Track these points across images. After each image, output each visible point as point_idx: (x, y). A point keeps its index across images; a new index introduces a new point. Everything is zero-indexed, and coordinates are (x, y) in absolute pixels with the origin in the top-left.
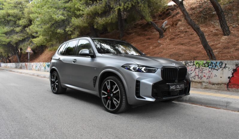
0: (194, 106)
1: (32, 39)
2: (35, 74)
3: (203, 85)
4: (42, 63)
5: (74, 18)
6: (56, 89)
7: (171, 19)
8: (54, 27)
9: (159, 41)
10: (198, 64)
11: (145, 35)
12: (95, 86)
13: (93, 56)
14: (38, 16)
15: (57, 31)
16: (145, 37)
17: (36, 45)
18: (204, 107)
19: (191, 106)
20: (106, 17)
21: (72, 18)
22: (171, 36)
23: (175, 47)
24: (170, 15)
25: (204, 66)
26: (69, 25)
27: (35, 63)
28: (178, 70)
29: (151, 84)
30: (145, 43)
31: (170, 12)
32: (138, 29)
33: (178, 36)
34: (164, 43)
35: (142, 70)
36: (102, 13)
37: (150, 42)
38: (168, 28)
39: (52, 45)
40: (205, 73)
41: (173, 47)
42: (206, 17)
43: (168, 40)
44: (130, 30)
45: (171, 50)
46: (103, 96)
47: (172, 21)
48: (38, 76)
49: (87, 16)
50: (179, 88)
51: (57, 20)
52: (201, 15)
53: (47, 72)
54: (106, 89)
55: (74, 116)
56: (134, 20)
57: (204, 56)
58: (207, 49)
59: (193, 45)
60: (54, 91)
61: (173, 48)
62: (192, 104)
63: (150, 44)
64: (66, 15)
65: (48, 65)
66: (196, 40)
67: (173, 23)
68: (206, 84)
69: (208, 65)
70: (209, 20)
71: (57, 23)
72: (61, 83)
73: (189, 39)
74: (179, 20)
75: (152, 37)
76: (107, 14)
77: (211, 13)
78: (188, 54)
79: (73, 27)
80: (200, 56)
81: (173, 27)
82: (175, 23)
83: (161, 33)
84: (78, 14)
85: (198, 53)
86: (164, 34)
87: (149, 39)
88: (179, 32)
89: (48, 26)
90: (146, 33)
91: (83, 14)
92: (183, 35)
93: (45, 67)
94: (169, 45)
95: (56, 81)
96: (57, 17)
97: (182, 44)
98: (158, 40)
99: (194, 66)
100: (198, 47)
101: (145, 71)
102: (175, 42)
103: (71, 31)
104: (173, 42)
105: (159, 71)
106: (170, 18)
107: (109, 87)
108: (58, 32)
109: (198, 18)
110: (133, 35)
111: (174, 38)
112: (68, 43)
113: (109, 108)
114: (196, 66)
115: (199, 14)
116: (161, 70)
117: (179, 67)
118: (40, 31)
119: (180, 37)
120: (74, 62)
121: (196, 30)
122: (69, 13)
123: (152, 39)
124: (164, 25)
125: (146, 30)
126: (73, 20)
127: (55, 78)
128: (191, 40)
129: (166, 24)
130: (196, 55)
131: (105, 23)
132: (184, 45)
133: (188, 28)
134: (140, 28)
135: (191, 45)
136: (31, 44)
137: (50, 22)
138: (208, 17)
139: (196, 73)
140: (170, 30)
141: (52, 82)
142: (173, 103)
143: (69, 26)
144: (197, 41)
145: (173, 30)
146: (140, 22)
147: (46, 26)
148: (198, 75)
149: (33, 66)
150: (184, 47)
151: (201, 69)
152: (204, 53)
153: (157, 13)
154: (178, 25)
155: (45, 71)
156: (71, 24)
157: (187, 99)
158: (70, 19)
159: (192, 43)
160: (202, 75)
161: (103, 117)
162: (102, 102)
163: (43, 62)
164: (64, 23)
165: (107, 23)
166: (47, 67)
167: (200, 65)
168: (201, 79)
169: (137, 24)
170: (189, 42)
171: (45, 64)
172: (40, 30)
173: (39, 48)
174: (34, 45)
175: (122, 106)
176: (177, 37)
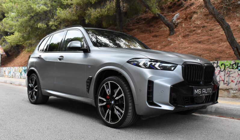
0: (224, 120)
1: (4, 37)
2: (7, 82)
3: (231, 93)
4: (17, 68)
5: (60, 8)
6: (35, 97)
7: (184, 12)
8: (34, 21)
9: (169, 39)
10: (223, 66)
11: (151, 32)
12: (88, 91)
13: (86, 51)
14: (13, 5)
15: (37, 25)
16: (150, 34)
17: (11, 44)
18: (237, 120)
19: (219, 118)
20: (101, 9)
21: (57, 8)
22: (184, 32)
23: (190, 45)
24: (182, 7)
25: (231, 67)
26: (53, 18)
27: (7, 68)
28: (204, 68)
29: (169, 86)
30: (150, 41)
31: (182, 3)
32: (141, 24)
33: (194, 32)
34: (176, 41)
35: (155, 66)
36: (95, 3)
37: (157, 40)
38: (180, 22)
39: (31, 45)
40: (233, 77)
41: (188, 45)
42: (229, 8)
43: (180, 37)
44: (131, 25)
45: (186, 50)
46: (100, 105)
47: (185, 14)
48: (11, 84)
49: (77, 7)
50: (205, 93)
51: (37, 11)
52: (222, 5)
53: (23, 80)
54: (104, 95)
55: (60, 132)
56: (137, 12)
57: (229, 56)
58: (234, 46)
59: (214, 43)
60: (32, 100)
61: (188, 47)
62: (220, 117)
63: (157, 42)
64: (49, 5)
65: (24, 70)
66: (217, 37)
67: (187, 17)
68: (235, 92)
69: (236, 67)
70: (233, 12)
71: (37, 15)
72: (42, 90)
73: (208, 36)
74: (195, 13)
75: (160, 34)
76: (102, 4)
77: (236, 3)
78: (208, 55)
79: (58, 20)
80: (224, 56)
81: (186, 22)
82: (188, 17)
83: (171, 29)
84: (65, 3)
85: (221, 53)
86: (175, 30)
87: (156, 36)
88: (194, 27)
89: (26, 18)
90: (152, 29)
91: (72, 4)
92: (200, 31)
93: (21, 73)
94: (182, 44)
95: (34, 87)
96: (38, 8)
97: (200, 42)
98: (167, 37)
99: (218, 68)
100: (220, 46)
101: (160, 68)
102: (190, 39)
103: (56, 26)
104: (187, 39)
105: (179, 67)
106: (182, 10)
107: (109, 92)
108: (39, 27)
109: (219, 9)
110: (135, 32)
111: (188, 35)
112: (52, 36)
113: (108, 120)
114: (220, 68)
115: (219, 4)
116: (182, 67)
117: (205, 65)
118: (15, 26)
119: (196, 33)
120: (60, 59)
121: (219, 20)
122: (54, 4)
123: (159, 37)
124: (175, 18)
125: (152, 26)
126: (58, 11)
127: (34, 83)
128: (210, 37)
129: (177, 18)
130: (218, 55)
131: (99, 16)
132: (201, 43)
133: (206, 22)
134: (143, 24)
135: (211, 43)
136: (4, 43)
137: (29, 13)
138: (232, 8)
139: (220, 77)
140: (183, 25)
141: (30, 89)
142: (194, 115)
143: (53, 20)
144: (218, 39)
145: (187, 25)
146: (144, 16)
147: (23, 19)
148: (223, 80)
149: (5, 72)
150: (202, 46)
151: (228, 71)
152: (229, 53)
153: (165, 4)
154: (193, 19)
155: (21, 78)
156: (55, 17)
157: (213, 110)
158: (54, 11)
159: (212, 41)
160: (229, 80)
161: (101, 133)
162: (99, 113)
163: (19, 66)
164: (46, 16)
165: (101, 16)
166: (23, 73)
167: (226, 66)
168: (227, 85)
169: (140, 18)
170: (209, 39)
171: (21, 70)
172: (15, 24)
173: (14, 49)
174: (7, 45)
175: (128, 117)
176: (192, 34)
